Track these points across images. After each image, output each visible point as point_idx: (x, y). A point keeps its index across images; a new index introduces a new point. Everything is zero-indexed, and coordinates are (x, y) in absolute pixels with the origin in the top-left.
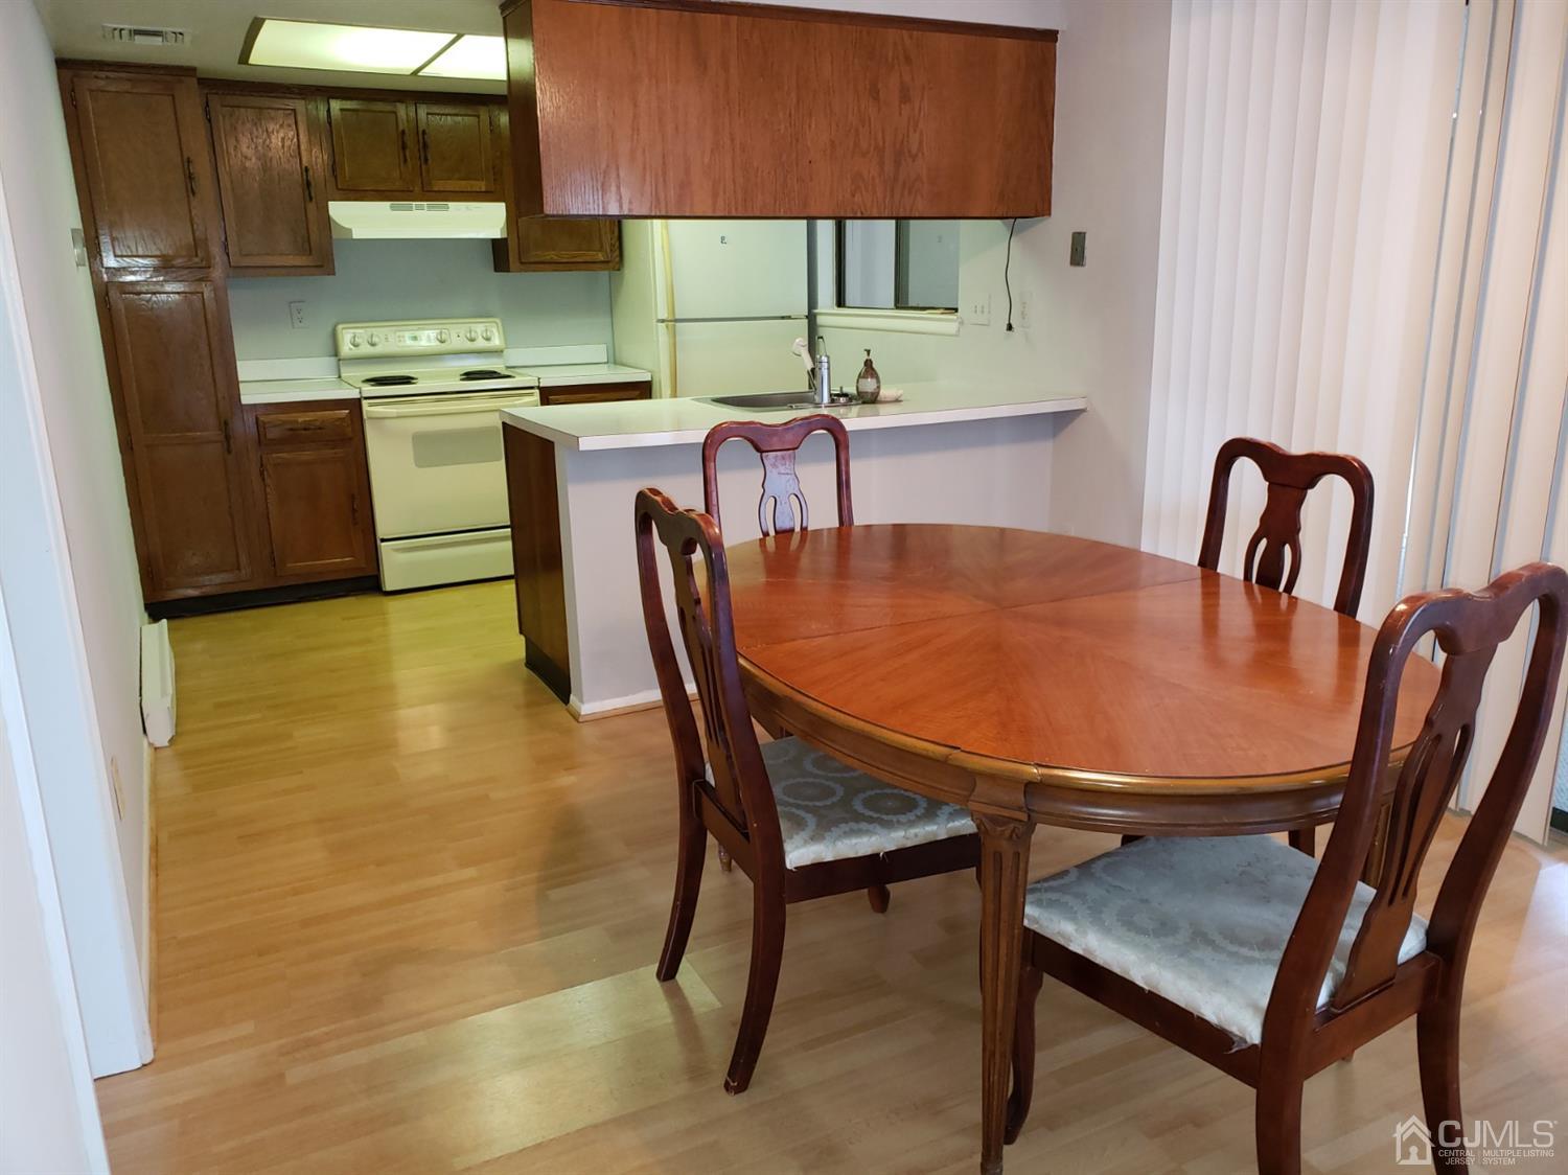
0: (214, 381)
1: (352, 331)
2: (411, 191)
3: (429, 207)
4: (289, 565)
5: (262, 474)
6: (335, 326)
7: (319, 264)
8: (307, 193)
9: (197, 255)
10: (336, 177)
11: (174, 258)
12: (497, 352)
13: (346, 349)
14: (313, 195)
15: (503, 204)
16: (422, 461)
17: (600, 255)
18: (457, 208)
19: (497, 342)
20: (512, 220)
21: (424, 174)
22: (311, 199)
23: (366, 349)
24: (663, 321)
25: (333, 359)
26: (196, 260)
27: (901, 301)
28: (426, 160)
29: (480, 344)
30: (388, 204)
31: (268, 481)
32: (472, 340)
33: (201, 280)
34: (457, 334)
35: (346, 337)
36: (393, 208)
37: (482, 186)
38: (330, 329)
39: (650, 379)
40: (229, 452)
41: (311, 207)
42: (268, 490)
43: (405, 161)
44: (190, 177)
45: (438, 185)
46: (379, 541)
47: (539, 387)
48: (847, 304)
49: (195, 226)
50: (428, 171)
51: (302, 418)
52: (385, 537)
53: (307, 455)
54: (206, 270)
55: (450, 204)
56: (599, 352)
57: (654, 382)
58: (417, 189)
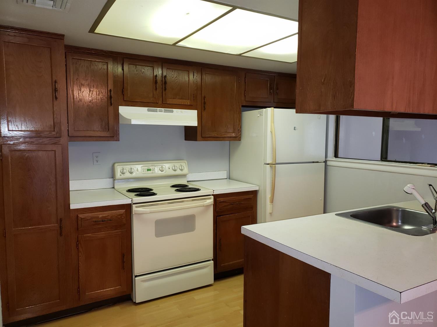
0: (57, 197)
1: (122, 166)
2: (157, 103)
3: (165, 111)
4: (87, 294)
5: (77, 245)
6: (114, 164)
7: (112, 135)
8: (109, 101)
9: (54, 131)
10: (123, 95)
11: (41, 132)
12: (184, 176)
13: (118, 175)
14: (112, 102)
15: (197, 111)
16: (159, 234)
17: (234, 134)
18: (177, 112)
19: (186, 171)
20: (200, 118)
21: (163, 95)
22: (111, 104)
23: (128, 175)
24: (268, 164)
25: (111, 179)
26: (54, 133)
27: (384, 157)
28: (165, 89)
29: (178, 172)
30: (147, 108)
31: (80, 249)
32: (175, 170)
33: (55, 144)
34: (168, 167)
35: (118, 169)
36: (148, 110)
37: (188, 102)
38: (111, 165)
39: (258, 189)
40: (61, 234)
41: (111, 109)
42: (80, 254)
43: (156, 89)
44: (55, 90)
45: (170, 101)
46: (134, 277)
47: (213, 195)
48: (339, 156)
49: (55, 116)
50: (165, 94)
51: (101, 215)
52: (138, 275)
53: (101, 234)
54: (59, 139)
55: (174, 110)
56: (224, 174)
57: (259, 191)
58: (160, 102)
